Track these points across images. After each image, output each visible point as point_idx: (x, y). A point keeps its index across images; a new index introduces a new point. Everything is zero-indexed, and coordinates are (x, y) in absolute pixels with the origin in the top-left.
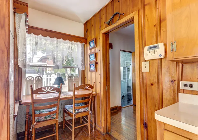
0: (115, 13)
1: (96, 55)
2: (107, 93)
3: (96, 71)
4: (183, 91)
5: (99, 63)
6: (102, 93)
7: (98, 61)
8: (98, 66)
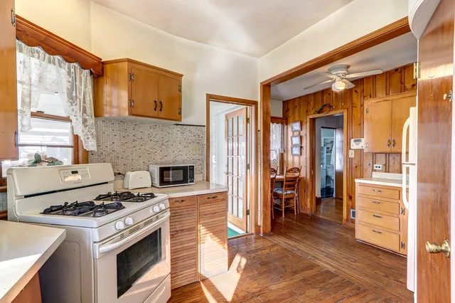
0: (325, 104)
1: (301, 138)
2: (313, 177)
3: (301, 155)
4: (376, 171)
5: (305, 148)
6: (308, 177)
7: (304, 145)
8: (304, 151)
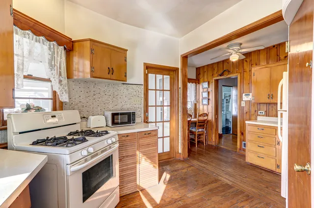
0: (225, 69)
1: (209, 93)
2: (217, 119)
3: (208, 104)
4: (260, 115)
5: (211, 100)
6: (214, 119)
